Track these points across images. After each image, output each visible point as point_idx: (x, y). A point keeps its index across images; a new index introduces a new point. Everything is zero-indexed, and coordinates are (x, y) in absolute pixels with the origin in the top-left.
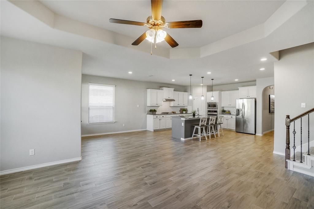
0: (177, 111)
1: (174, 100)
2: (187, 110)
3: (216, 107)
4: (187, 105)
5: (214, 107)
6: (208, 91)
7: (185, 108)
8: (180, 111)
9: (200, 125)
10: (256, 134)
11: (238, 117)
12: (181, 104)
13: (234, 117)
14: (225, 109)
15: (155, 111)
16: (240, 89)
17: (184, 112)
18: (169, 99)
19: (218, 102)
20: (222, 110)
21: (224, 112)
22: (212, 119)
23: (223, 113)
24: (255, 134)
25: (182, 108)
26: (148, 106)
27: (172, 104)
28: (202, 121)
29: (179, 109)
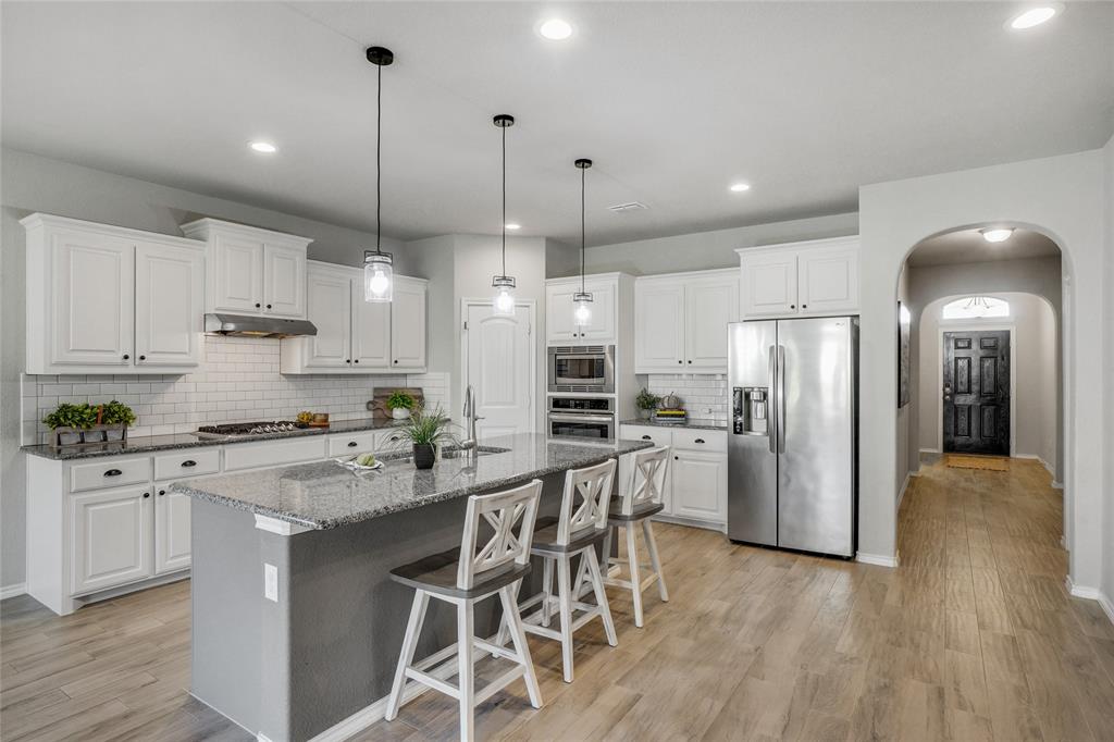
0: (350, 405)
1: (307, 329)
2: (421, 398)
3: (601, 374)
4: (422, 361)
5: (591, 376)
6: (550, 274)
7: (410, 383)
8: (371, 405)
9: (464, 581)
10: (862, 557)
11: (743, 438)
12: (374, 358)
13: (718, 442)
14: (657, 388)
15: (116, 416)
16: (748, 256)
17: (399, 413)
18: (262, 313)
19: (615, 343)
20: (638, 391)
21: (647, 406)
22: (586, 492)
23: (645, 413)
24: (851, 559)
25: (390, 383)
26: (31, 370)
27: (298, 355)
28: (485, 532)
29: (365, 392)
